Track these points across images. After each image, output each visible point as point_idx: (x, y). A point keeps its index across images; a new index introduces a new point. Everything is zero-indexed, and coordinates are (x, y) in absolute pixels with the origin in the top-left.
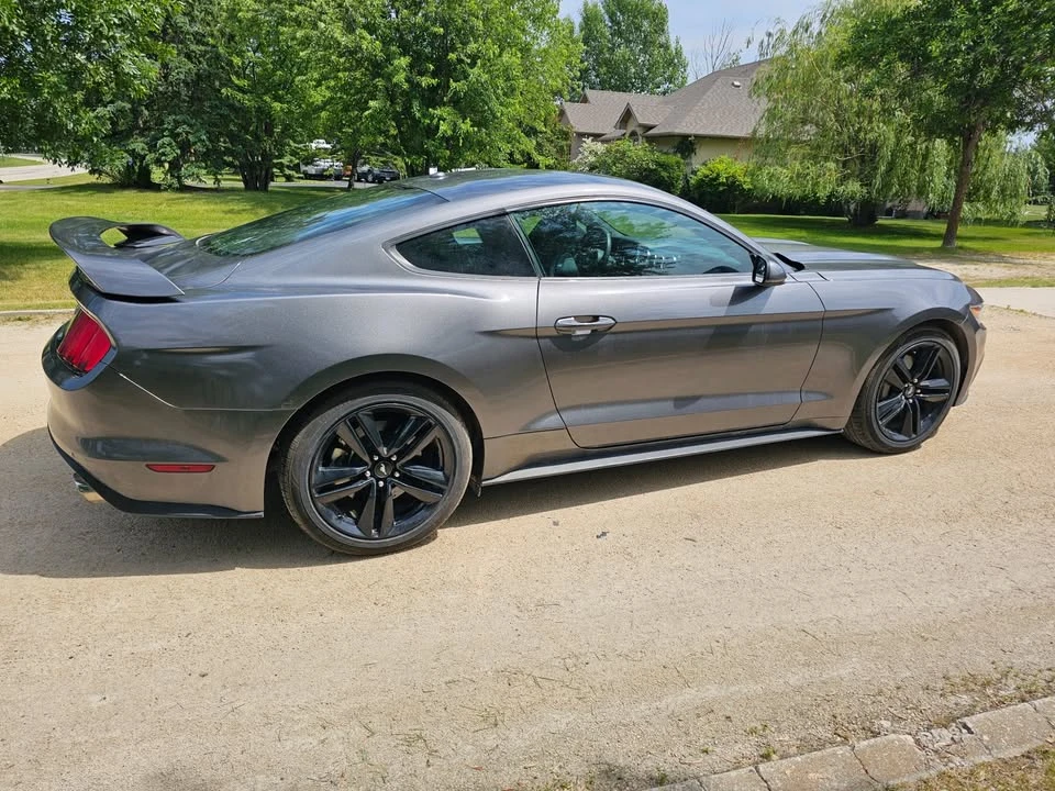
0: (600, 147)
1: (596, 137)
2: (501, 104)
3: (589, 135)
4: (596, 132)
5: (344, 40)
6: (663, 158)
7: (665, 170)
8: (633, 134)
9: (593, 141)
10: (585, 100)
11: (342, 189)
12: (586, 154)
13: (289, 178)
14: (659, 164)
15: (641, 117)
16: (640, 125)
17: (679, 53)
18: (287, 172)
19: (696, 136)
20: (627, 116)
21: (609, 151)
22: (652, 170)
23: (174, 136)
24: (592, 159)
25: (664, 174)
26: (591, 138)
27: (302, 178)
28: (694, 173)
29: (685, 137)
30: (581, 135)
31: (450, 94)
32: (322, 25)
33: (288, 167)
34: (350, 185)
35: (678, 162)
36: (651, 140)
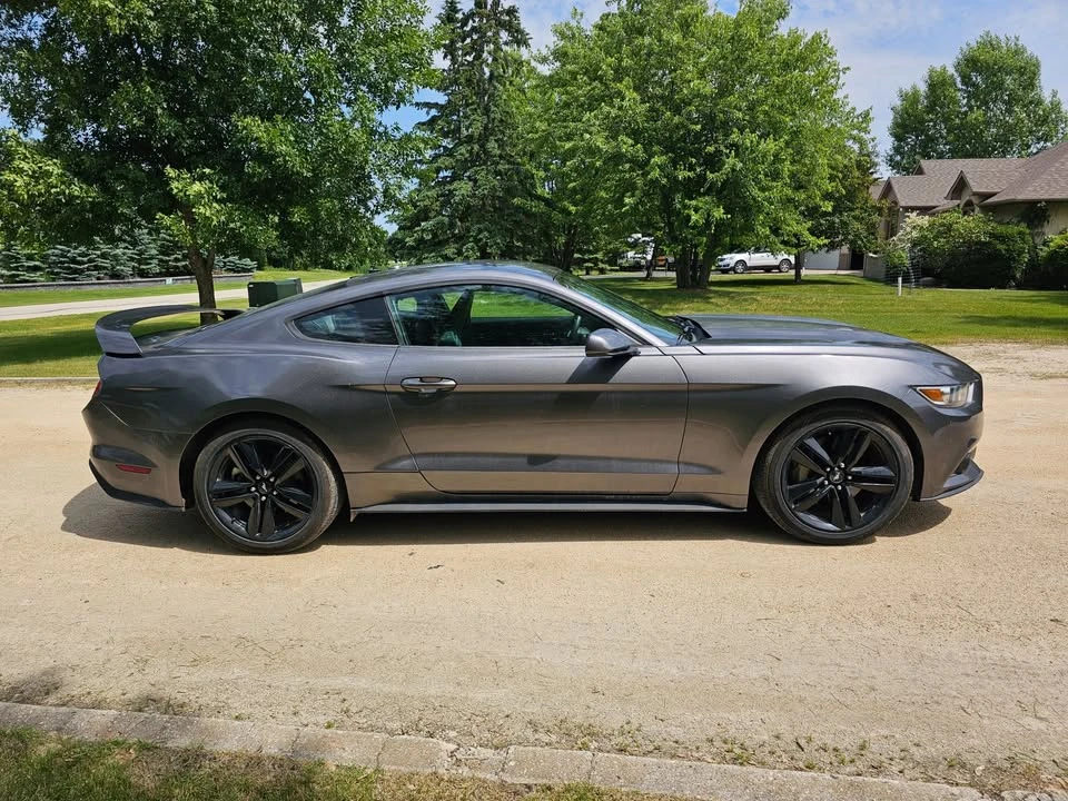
0: (925, 221)
1: (923, 210)
2: (763, 189)
3: (913, 209)
4: (923, 204)
5: (604, 148)
6: (1000, 229)
7: (1003, 242)
8: (969, 204)
9: (918, 215)
10: (920, 172)
11: (641, 279)
12: (908, 229)
13: (602, 271)
14: (992, 235)
15: (976, 186)
16: (975, 194)
17: (1056, 107)
18: (601, 265)
19: (1048, 202)
20: (960, 186)
21: (932, 225)
22: (985, 243)
23: (477, 241)
24: (915, 234)
25: (1002, 247)
26: (915, 214)
27: (617, 271)
28: (1045, 243)
29: (1033, 204)
30: (907, 209)
31: (707, 185)
32: (587, 136)
33: (602, 261)
34: (648, 275)
35: (1020, 233)
36: (986, 209)
